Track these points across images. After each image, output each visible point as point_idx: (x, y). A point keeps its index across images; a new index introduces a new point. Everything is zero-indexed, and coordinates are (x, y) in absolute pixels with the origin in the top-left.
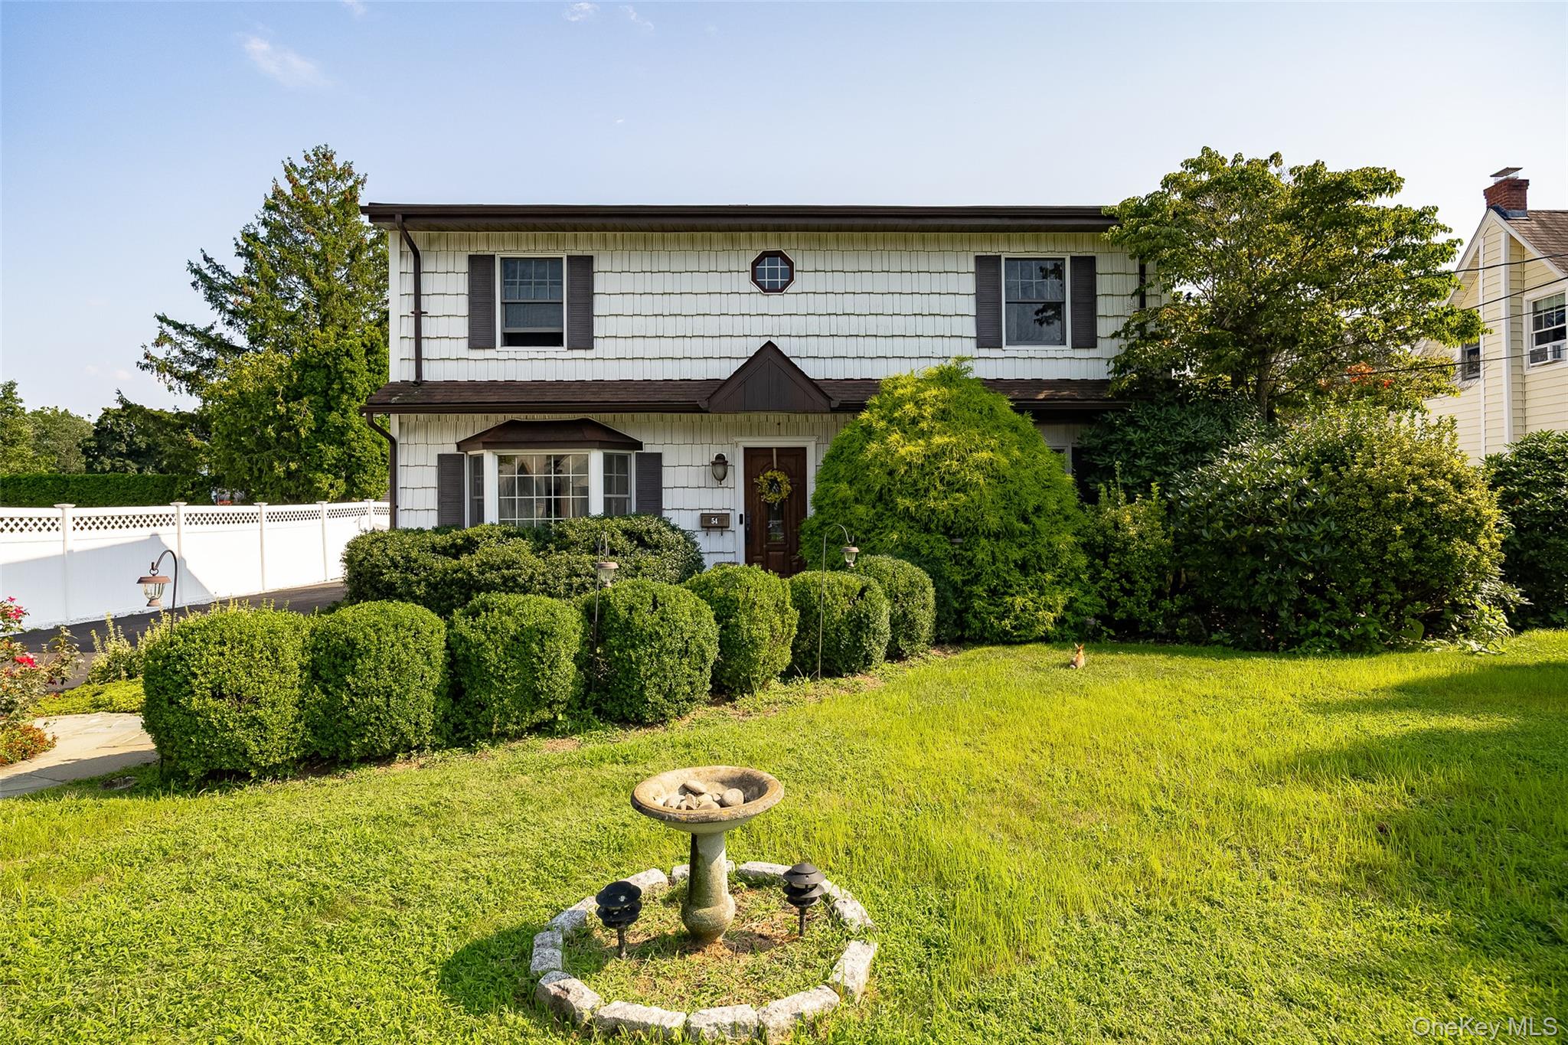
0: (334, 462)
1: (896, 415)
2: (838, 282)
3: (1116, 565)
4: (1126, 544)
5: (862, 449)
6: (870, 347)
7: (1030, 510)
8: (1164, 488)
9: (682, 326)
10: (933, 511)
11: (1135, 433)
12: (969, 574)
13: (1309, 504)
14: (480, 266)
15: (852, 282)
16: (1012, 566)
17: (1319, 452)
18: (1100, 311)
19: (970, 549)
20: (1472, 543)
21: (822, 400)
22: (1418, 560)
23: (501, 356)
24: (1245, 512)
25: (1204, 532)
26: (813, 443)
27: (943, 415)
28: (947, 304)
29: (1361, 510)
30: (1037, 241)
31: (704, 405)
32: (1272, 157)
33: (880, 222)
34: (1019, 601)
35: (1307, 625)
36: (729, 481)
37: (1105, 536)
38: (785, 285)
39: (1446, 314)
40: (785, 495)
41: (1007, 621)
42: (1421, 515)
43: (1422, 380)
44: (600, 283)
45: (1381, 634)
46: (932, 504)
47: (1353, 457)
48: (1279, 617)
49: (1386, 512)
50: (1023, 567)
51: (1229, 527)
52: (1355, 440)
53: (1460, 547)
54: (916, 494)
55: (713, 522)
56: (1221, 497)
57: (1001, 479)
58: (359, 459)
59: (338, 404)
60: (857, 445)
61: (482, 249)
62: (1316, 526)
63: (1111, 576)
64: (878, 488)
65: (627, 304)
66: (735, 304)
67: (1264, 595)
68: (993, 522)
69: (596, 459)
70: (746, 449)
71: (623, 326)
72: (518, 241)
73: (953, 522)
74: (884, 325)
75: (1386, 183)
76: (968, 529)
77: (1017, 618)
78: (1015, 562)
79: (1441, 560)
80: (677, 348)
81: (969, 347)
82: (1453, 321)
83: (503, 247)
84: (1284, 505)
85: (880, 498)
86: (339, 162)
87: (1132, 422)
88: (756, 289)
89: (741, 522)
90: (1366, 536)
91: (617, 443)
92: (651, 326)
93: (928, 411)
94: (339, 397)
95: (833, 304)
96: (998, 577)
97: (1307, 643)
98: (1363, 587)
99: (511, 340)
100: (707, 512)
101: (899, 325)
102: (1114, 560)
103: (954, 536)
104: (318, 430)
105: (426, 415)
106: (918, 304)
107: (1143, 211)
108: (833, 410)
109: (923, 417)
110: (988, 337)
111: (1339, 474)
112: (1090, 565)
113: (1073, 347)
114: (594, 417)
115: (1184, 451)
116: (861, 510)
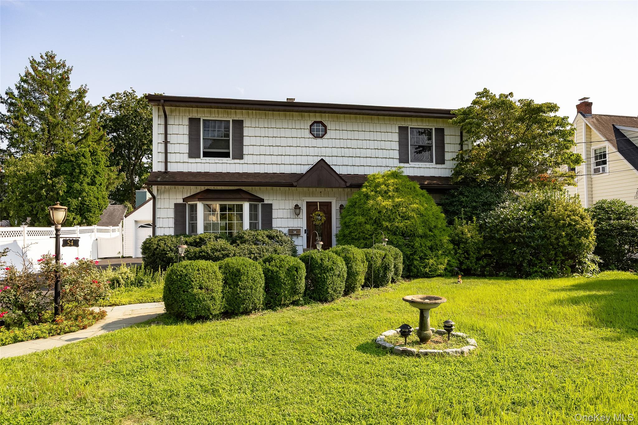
0: (75, 207)
1: (378, 189)
2: (345, 135)
3: (463, 248)
4: (467, 240)
5: (365, 203)
6: (357, 161)
7: (432, 227)
8: (478, 218)
9: (281, 150)
10: (397, 227)
11: (464, 198)
12: (412, 251)
13: (532, 225)
14: (194, 123)
15: (350, 135)
16: (427, 248)
17: (536, 207)
18: (446, 150)
19: (412, 242)
20: (587, 239)
21: (343, 183)
22: (570, 245)
23: (203, 161)
24: (511, 227)
25: (496, 235)
26: (335, 200)
27: (397, 190)
28: (388, 145)
29: (551, 227)
30: (422, 121)
31: (295, 184)
32: (510, 94)
33: (364, 111)
34: (431, 261)
35: (533, 269)
36: (300, 216)
37: (459, 237)
38: (323, 135)
39: (571, 156)
40: (323, 221)
41: (427, 269)
42: (571, 229)
43: (564, 180)
44: (246, 132)
45: (558, 272)
46: (397, 224)
47: (547, 208)
48: (523, 266)
49: (559, 228)
50: (431, 249)
51: (505, 233)
52: (547, 202)
53: (583, 240)
54: (390, 220)
55: (294, 233)
56: (501, 222)
57: (422, 215)
58: (88, 205)
59: (78, 179)
60: (362, 201)
61: (195, 115)
62: (536, 232)
63: (461, 252)
64: (374, 218)
65: (258, 141)
66: (303, 142)
67: (518, 258)
68: (420, 231)
69: (246, 206)
70: (307, 202)
71: (256, 150)
72: (210, 113)
73: (405, 232)
74: (363, 152)
75: (553, 108)
76: (411, 234)
77: (430, 268)
78: (428, 246)
79: (577, 245)
80: (279, 160)
81: (396, 163)
82: (573, 158)
83: (204, 115)
84: (524, 225)
85: (375, 222)
86: (57, 60)
87: (461, 193)
88: (311, 136)
89: (305, 233)
90: (553, 236)
91: (254, 199)
92: (268, 150)
93: (391, 188)
94: (78, 176)
95: (342, 143)
96: (423, 252)
97: (533, 275)
98: (552, 255)
99: (206, 155)
100: (291, 228)
101: (369, 153)
102: (462, 246)
103: (405, 237)
104: (68, 192)
105: (169, 186)
106: (377, 145)
107: (466, 113)
108: (347, 187)
109: (389, 191)
110: (403, 159)
111: (543, 214)
112: (454, 249)
113: (436, 164)
114: (243, 188)
115: (483, 205)
116: (368, 226)
